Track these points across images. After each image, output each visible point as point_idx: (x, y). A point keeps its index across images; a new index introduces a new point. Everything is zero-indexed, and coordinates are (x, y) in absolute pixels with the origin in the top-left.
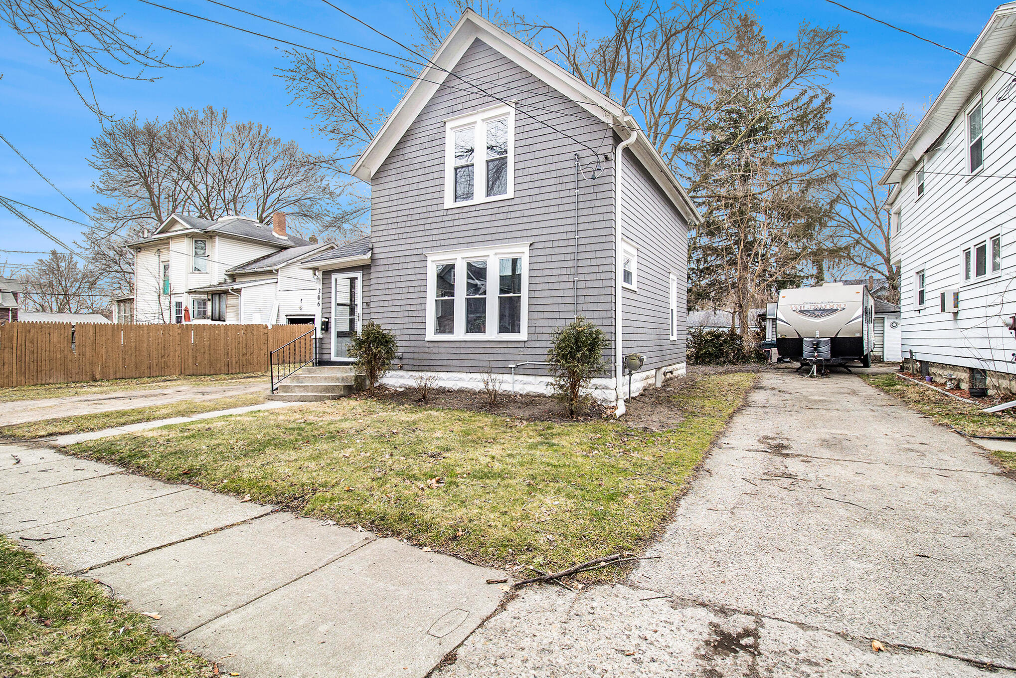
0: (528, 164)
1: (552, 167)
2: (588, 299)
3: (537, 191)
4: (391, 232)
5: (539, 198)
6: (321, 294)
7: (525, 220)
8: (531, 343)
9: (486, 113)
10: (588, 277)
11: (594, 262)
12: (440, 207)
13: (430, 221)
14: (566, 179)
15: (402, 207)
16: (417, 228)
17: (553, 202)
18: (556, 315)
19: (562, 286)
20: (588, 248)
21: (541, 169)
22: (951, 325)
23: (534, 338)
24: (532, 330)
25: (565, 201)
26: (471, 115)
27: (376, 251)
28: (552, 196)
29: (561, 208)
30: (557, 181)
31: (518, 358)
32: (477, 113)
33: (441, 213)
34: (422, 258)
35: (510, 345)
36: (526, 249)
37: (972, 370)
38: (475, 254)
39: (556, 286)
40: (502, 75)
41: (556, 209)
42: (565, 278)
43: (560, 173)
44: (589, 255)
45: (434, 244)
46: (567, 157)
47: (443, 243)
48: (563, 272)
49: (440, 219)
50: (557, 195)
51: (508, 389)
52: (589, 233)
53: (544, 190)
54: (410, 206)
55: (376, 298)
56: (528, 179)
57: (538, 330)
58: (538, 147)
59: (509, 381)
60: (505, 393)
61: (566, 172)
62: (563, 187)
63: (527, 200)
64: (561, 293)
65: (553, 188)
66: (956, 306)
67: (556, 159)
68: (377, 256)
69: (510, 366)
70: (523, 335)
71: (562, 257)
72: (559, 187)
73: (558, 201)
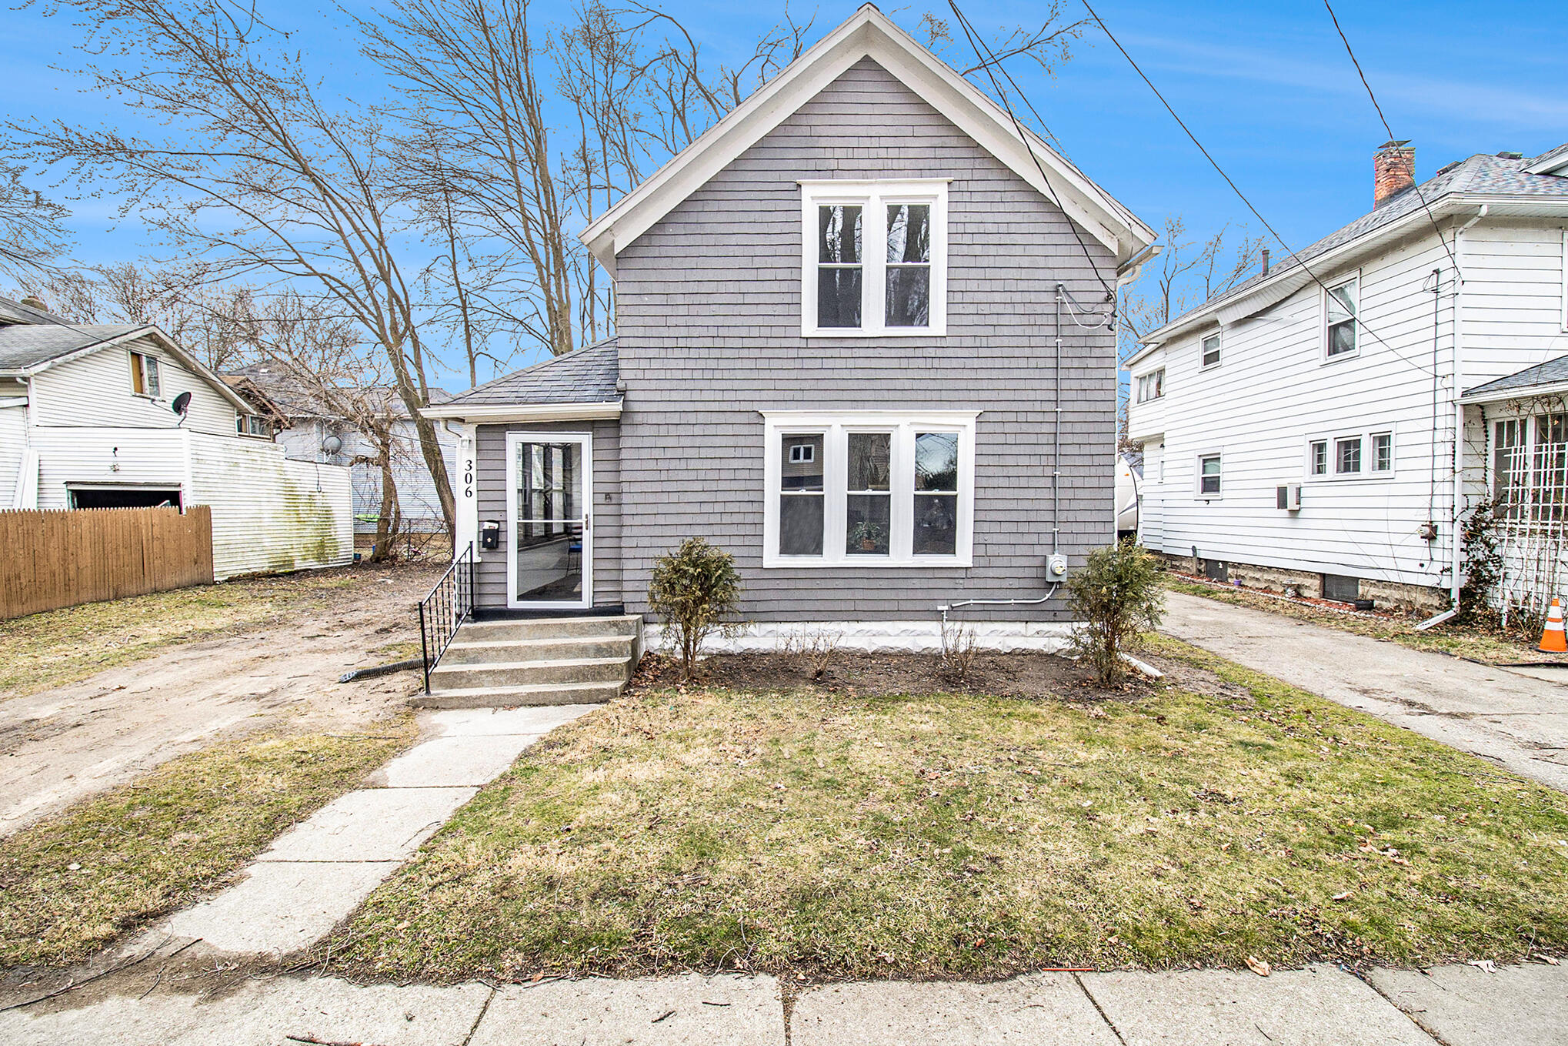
0: (972, 285)
1: (1017, 297)
2: (1075, 505)
3: (990, 331)
4: (673, 364)
5: (993, 342)
6: (473, 472)
7: (967, 374)
8: (977, 571)
9: (889, 187)
10: (1075, 472)
11: (1086, 450)
12: (791, 332)
13: (766, 353)
14: (1039, 320)
15: (699, 321)
16: (738, 364)
17: (1017, 352)
18: (1024, 528)
19: (1033, 483)
20: (1078, 428)
21: (997, 297)
22: (1288, 523)
23: (983, 562)
24: (981, 550)
25: (1038, 352)
26: (858, 183)
27: (631, 396)
28: (1014, 342)
29: (1033, 363)
30: (1025, 320)
31: (954, 594)
32: (871, 183)
33: (796, 343)
34: (753, 418)
35: (938, 574)
36: (971, 422)
37: (1323, 576)
38: (869, 421)
39: (1023, 482)
40: (918, 131)
41: (1023, 363)
42: (1038, 471)
43: (1029, 309)
44: (1077, 439)
45: (779, 396)
46: (1041, 286)
47: (798, 396)
48: (1034, 461)
49: (793, 353)
50: (1025, 342)
51: (933, 646)
52: (1077, 406)
53: (999, 331)
54: (720, 321)
55: (635, 487)
56: (972, 309)
57: (991, 550)
58: (990, 262)
59: (934, 632)
60: (926, 652)
61: (1039, 309)
62: (1036, 331)
63: (969, 342)
64: (1031, 494)
65: (1019, 331)
66: (1299, 503)
67: (1023, 285)
68: (636, 407)
69: (940, 608)
70: (963, 555)
71: (1033, 439)
72: (1028, 331)
73: (1027, 352)
